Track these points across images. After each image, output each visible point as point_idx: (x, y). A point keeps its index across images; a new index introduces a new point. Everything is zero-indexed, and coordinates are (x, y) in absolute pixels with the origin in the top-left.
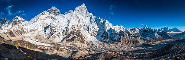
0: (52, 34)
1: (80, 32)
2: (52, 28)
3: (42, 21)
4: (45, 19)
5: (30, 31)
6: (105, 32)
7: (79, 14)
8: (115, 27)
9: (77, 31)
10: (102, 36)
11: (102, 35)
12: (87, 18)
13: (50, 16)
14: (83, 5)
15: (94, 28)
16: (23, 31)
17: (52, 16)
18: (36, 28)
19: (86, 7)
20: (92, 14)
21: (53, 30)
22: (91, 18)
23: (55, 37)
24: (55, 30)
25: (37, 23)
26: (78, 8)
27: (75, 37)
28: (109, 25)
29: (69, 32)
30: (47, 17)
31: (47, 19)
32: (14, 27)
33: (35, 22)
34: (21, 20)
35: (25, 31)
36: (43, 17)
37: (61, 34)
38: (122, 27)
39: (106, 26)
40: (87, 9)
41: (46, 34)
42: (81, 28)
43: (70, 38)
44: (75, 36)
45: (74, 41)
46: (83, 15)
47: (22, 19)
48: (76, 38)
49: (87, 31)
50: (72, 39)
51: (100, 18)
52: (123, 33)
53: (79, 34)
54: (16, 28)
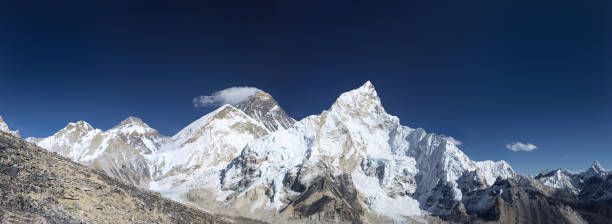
0: (247, 184)
1: (347, 183)
2: (249, 165)
3: (215, 139)
4: (227, 133)
5: (171, 173)
6: (441, 181)
7: (350, 117)
8: (480, 164)
9: (339, 177)
10: (430, 199)
11: (430, 194)
12: (379, 132)
13: (244, 121)
14: (367, 88)
15: (401, 171)
16: (146, 172)
17: (254, 121)
18: (193, 163)
19: (375, 94)
20: (396, 119)
21: (251, 171)
22: (393, 134)
23: (254, 198)
24: (257, 173)
25: (200, 144)
26: (346, 98)
27: (326, 199)
28: (456, 160)
29: (307, 179)
30: (234, 127)
31: (234, 134)
32: (114, 155)
33: (191, 141)
34: (143, 132)
35: (152, 171)
36: (222, 124)
37: (279, 186)
38: (506, 166)
39: (447, 160)
40: (378, 102)
41: (227, 185)
42: (354, 167)
43: (309, 201)
44: (330, 194)
45: (323, 214)
46: (365, 120)
47: (149, 129)
48: (331, 204)
49: (376, 179)
50: (317, 207)
51: (424, 133)
52: (509, 186)
53: (344, 188)
54: (121, 158)
